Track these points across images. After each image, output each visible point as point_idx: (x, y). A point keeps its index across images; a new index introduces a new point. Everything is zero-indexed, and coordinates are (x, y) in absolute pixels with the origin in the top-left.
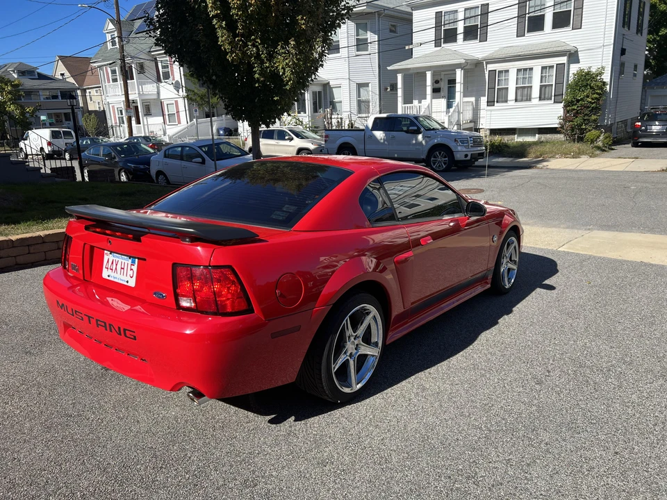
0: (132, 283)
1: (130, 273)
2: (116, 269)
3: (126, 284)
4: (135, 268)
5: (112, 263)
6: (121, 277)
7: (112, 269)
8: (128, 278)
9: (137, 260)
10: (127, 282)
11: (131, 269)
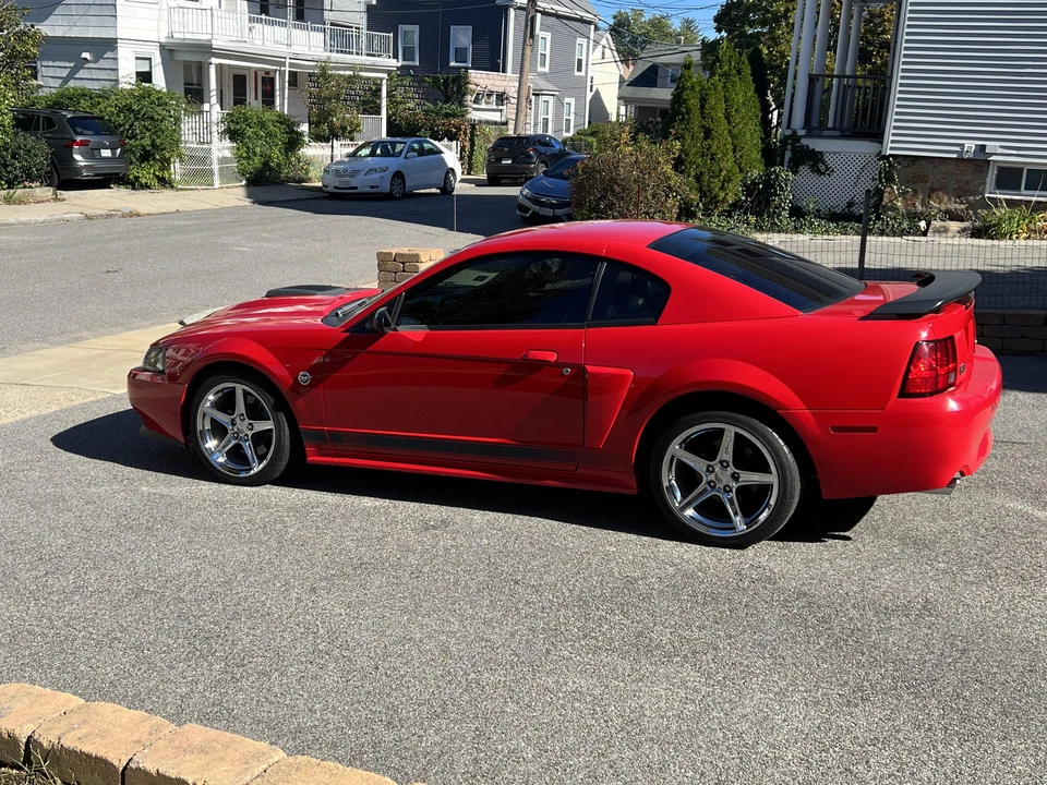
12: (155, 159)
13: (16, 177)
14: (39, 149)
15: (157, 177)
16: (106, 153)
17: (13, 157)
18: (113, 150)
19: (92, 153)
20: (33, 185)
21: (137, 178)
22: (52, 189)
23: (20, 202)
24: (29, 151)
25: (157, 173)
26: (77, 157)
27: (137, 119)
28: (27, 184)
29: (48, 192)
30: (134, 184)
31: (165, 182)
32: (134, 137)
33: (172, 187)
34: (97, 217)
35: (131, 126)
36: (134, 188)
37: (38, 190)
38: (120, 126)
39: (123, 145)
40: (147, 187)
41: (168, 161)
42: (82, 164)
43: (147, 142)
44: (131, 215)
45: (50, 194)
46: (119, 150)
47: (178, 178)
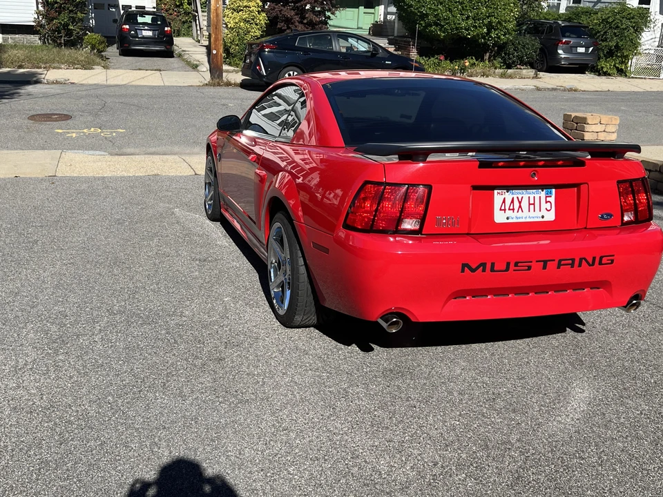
0: (550, 216)
1: (544, 206)
2: (520, 207)
3: (541, 220)
4: (552, 199)
5: (512, 201)
6: (532, 214)
7: (513, 209)
8: (544, 212)
9: (554, 190)
10: (543, 217)
11: (546, 202)
12: (616, 56)
13: (514, 62)
14: (532, 44)
15: (617, 68)
16: (581, 50)
17: (515, 50)
18: (587, 48)
19: (570, 49)
20: (522, 67)
21: (602, 68)
22: (534, 71)
23: (510, 77)
24: (524, 46)
25: (617, 65)
26: (560, 52)
27: (611, 28)
28: (519, 66)
29: (531, 72)
30: (599, 72)
31: (622, 72)
32: (605, 40)
33: (626, 76)
34: (545, 89)
35: (605, 32)
36: (599, 75)
37: (524, 71)
38: (599, 32)
39: (595, 45)
40: (606, 74)
41: (627, 57)
42: (563, 56)
43: (613, 44)
44: (571, 90)
45: (533, 74)
46: (591, 49)
47: (632, 69)
